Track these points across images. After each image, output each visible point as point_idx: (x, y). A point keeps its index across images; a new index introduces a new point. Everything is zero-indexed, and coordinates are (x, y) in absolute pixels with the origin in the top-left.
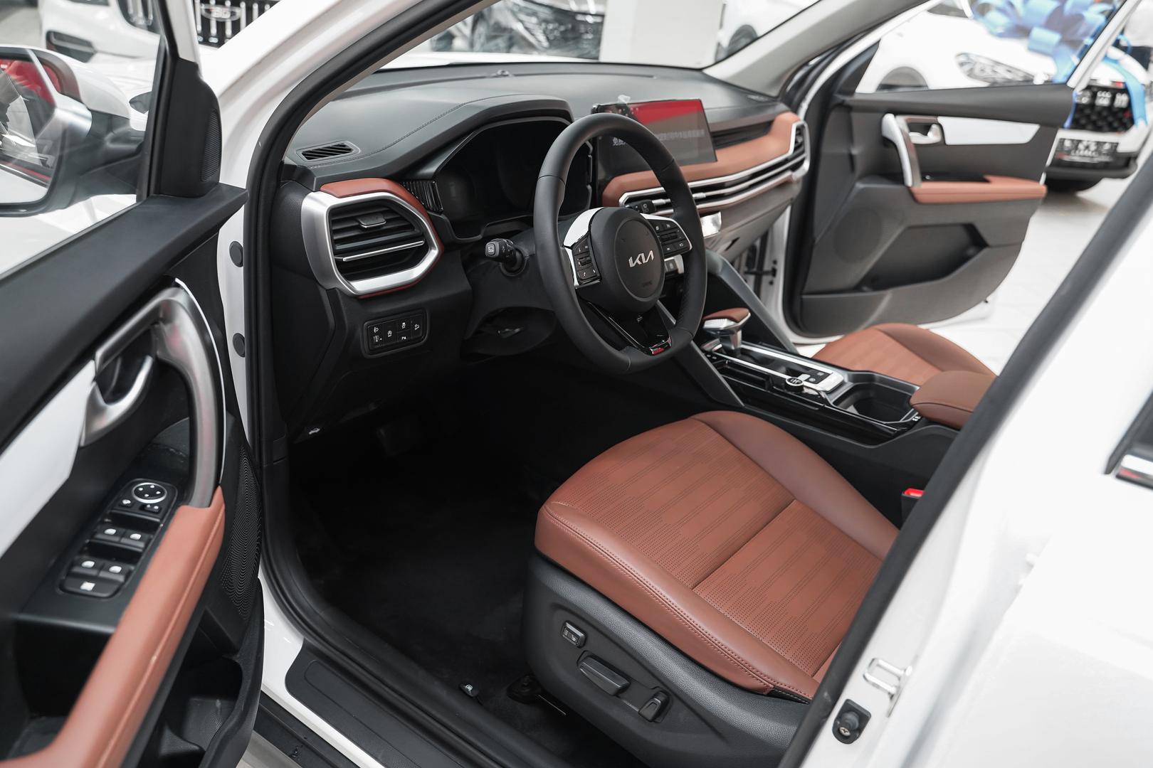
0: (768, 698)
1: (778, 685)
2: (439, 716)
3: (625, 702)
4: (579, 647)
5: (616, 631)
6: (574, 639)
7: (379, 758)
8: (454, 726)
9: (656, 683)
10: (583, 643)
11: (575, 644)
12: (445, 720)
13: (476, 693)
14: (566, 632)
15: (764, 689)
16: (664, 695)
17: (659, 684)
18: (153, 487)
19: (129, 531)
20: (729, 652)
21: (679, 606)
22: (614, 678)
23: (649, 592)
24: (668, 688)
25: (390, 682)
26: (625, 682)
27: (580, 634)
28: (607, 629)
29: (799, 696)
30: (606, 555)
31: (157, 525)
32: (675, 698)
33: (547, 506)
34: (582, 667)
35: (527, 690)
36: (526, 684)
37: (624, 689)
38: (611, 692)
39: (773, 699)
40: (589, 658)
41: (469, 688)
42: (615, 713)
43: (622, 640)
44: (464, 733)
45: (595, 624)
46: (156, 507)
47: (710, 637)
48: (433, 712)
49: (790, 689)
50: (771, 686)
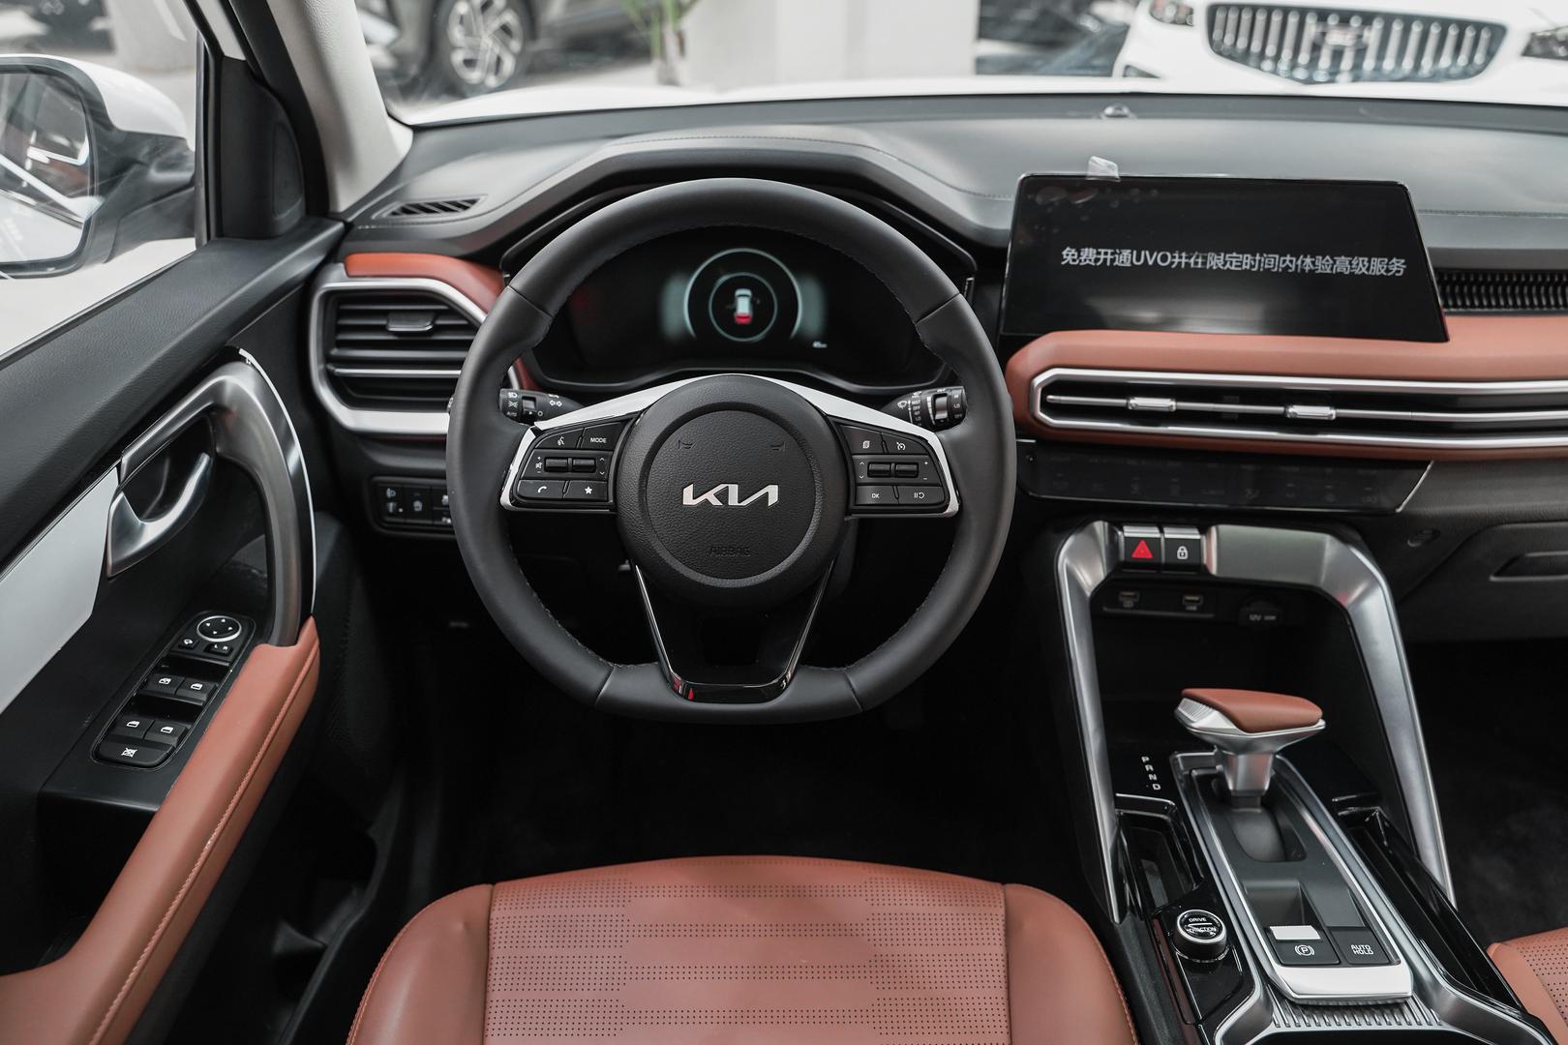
18: (224, 621)
19: (189, 680)
31: (227, 669)
46: (226, 648)
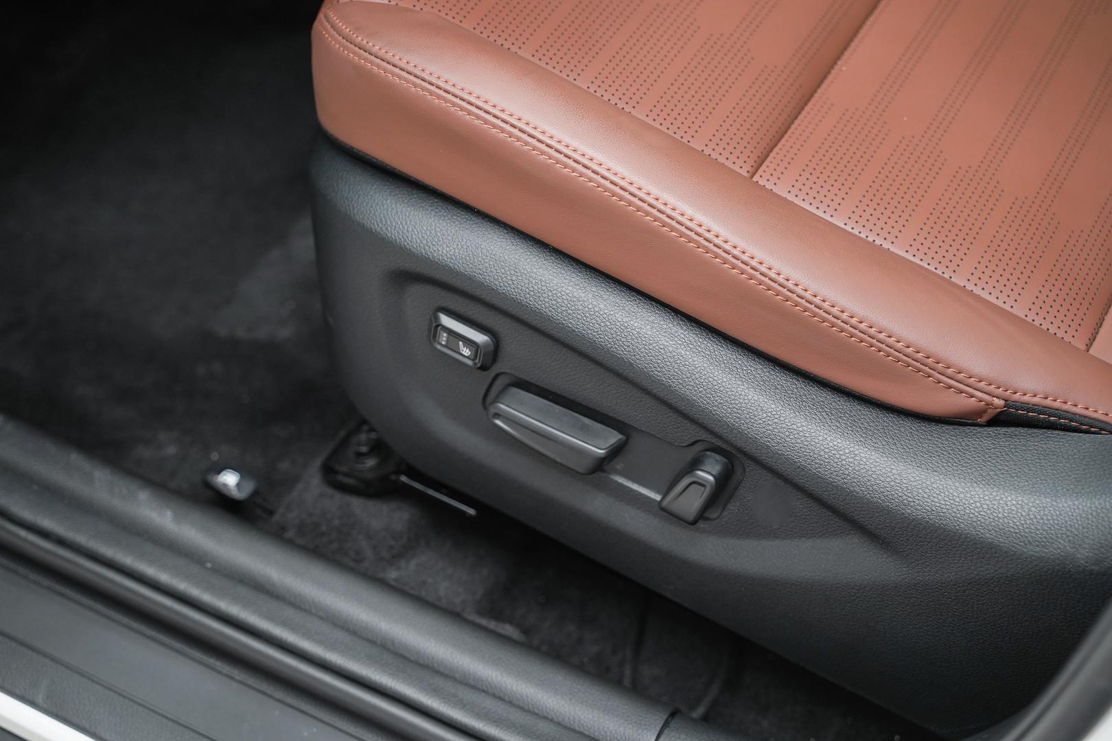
0: (990, 430)
1: (1017, 397)
2: (164, 578)
3: (621, 480)
4: (483, 368)
5: (572, 323)
6: (466, 352)
7: (40, 700)
8: (206, 598)
9: (693, 433)
10: (489, 358)
11: (470, 363)
12: (182, 586)
13: (249, 487)
14: (444, 338)
15: (980, 413)
16: (718, 457)
17: (704, 435)
20: (882, 336)
21: (734, 239)
22: (584, 432)
23: (647, 214)
24: (726, 442)
25: (27, 515)
26: (614, 437)
27: (480, 338)
28: (549, 319)
29: (1072, 417)
30: (516, 132)
32: (747, 462)
33: (331, 14)
34: (497, 415)
35: (371, 462)
36: (364, 449)
37: (615, 452)
38: (582, 465)
39: (1004, 429)
40: (515, 390)
41: (229, 479)
42: (597, 505)
43: (592, 343)
44: (235, 610)
45: (514, 312)
47: (826, 305)
48: (150, 571)
49: (1048, 402)
50: (996, 401)
